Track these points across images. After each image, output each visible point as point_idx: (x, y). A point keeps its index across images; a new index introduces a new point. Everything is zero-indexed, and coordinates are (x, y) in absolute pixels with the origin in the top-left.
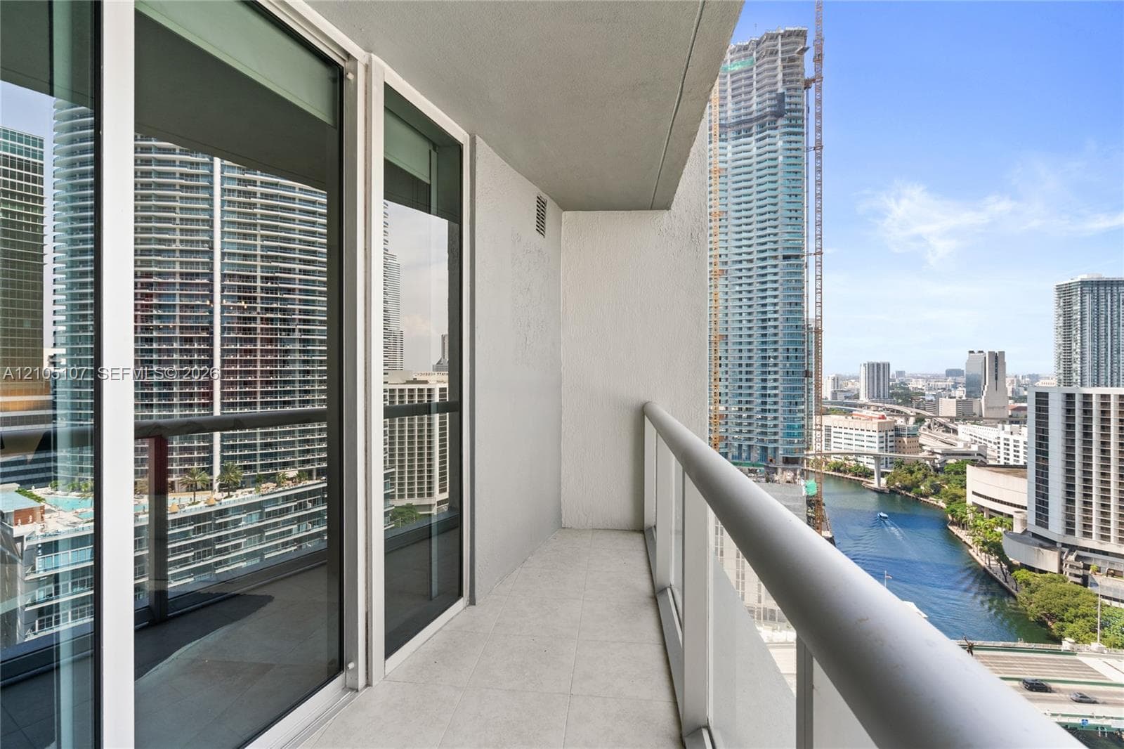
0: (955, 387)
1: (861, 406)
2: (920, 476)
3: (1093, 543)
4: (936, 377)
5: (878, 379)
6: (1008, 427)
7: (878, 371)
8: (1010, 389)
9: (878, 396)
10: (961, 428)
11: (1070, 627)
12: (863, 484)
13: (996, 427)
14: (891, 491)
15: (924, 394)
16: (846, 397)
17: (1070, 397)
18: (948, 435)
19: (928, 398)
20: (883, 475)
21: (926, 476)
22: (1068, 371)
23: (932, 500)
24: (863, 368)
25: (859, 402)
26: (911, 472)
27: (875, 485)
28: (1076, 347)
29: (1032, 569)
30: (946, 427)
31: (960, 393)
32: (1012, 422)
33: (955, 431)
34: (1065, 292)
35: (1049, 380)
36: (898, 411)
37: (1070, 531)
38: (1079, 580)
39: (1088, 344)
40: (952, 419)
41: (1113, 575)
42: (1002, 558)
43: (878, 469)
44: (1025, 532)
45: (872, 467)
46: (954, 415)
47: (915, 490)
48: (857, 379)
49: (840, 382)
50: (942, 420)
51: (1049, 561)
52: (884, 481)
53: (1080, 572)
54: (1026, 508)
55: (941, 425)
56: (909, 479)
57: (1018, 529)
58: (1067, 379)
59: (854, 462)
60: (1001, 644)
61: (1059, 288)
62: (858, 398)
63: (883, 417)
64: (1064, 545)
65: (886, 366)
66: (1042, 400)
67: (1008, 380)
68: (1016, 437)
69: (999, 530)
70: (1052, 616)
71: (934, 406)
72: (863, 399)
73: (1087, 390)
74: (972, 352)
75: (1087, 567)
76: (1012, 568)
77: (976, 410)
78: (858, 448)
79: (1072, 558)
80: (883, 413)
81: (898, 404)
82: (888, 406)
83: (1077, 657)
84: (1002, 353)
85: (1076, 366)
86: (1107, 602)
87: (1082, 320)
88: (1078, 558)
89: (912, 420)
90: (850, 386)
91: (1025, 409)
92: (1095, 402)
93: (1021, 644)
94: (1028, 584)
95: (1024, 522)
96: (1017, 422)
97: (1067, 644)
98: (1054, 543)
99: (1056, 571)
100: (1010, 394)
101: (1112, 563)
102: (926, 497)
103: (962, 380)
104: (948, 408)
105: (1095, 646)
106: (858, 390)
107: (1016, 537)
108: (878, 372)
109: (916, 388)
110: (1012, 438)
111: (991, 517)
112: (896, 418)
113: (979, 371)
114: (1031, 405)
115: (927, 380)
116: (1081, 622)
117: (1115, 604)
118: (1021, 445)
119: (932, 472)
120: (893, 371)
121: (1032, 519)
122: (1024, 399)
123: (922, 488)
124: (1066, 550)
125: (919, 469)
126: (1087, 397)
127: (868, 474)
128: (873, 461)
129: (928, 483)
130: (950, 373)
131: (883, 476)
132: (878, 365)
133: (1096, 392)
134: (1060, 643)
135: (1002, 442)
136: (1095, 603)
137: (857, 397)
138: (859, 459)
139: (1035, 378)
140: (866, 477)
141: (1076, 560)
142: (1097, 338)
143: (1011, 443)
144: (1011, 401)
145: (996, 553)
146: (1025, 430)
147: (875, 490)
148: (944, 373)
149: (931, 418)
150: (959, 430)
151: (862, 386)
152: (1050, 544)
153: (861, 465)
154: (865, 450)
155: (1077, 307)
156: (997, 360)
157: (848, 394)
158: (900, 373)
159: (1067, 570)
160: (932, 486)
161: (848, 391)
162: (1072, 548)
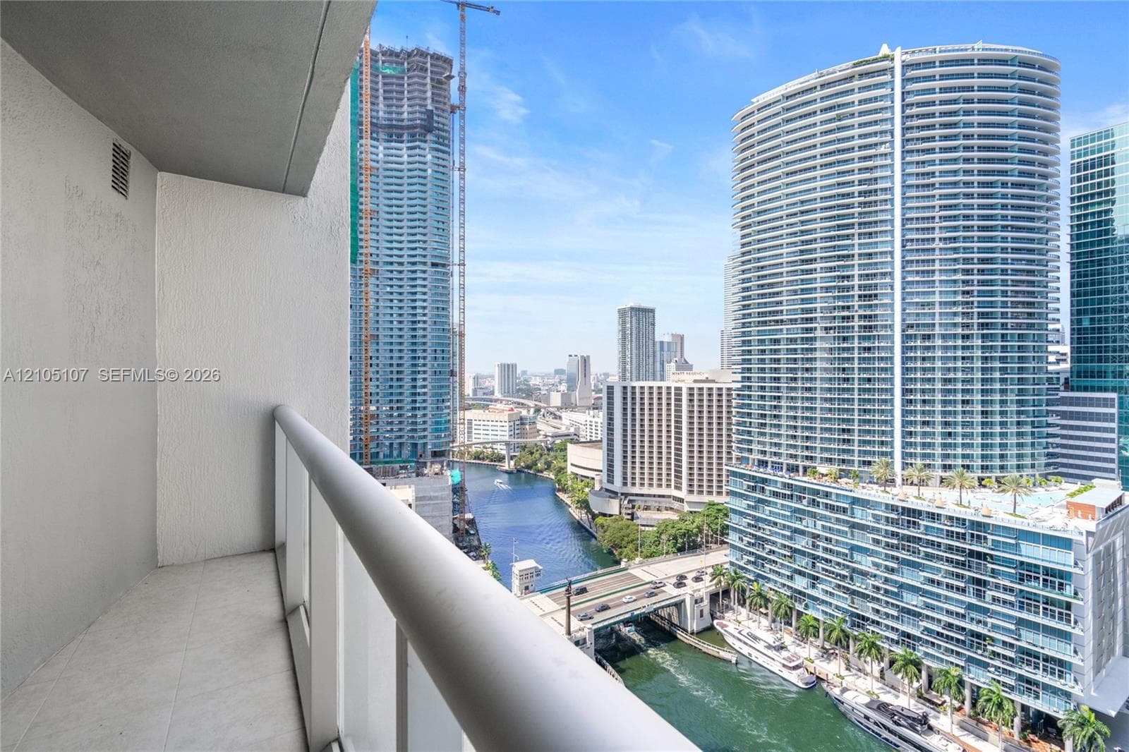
0: (560, 383)
1: (496, 401)
2: (537, 455)
3: (636, 490)
4: (548, 376)
5: (508, 377)
6: (592, 412)
7: (508, 370)
8: (593, 383)
9: (508, 392)
10: (564, 415)
11: (626, 551)
12: (497, 467)
13: (585, 412)
14: (519, 471)
15: (540, 389)
16: (484, 394)
17: (625, 388)
18: (555, 421)
19: (543, 392)
20: (512, 458)
21: (541, 455)
22: (624, 370)
23: (546, 474)
24: (497, 368)
25: (494, 397)
26: (532, 453)
27: (506, 468)
28: (628, 353)
29: (605, 515)
30: (555, 415)
31: (563, 387)
32: (594, 409)
33: (560, 418)
34: (622, 313)
35: (614, 379)
36: (522, 404)
37: (625, 484)
38: (629, 517)
39: (634, 351)
40: (559, 409)
41: (646, 509)
42: (589, 510)
43: (509, 453)
44: (602, 488)
45: (504, 452)
46: (559, 405)
47: (534, 467)
48: (492, 377)
49: (480, 380)
50: (552, 410)
51: (614, 507)
52: (512, 463)
53: (630, 512)
54: (601, 471)
55: (551, 413)
56: (530, 459)
57: (597, 488)
58: (624, 378)
59: (490, 450)
60: (587, 575)
61: (619, 311)
62: (493, 394)
63: (512, 410)
64: (622, 494)
65: (514, 366)
66: (610, 390)
67: (592, 377)
68: (596, 419)
69: (587, 490)
70: (616, 546)
71: (547, 399)
72: (497, 395)
73: (634, 384)
74: (570, 356)
75: (633, 507)
76: (594, 516)
77: (573, 401)
78: (493, 437)
79: (626, 502)
80: (511, 406)
81: (523, 398)
82: (516, 400)
83: (629, 571)
84: (588, 357)
85: (628, 367)
86: (643, 528)
87: (631, 334)
88: (630, 501)
89: (532, 411)
90: (487, 384)
91: (601, 398)
92: (638, 391)
93: (600, 572)
94: (602, 526)
95: (601, 481)
96: (597, 409)
97: (623, 565)
98: (616, 493)
99: (618, 513)
100: (593, 388)
101: (646, 501)
102: (542, 472)
103: (564, 377)
104: (556, 400)
105: (638, 560)
106: (493, 387)
107: (597, 494)
108: (508, 371)
109: (535, 385)
110: (594, 420)
111: (582, 481)
112: (520, 410)
113: (574, 371)
114: (604, 395)
115: (543, 377)
116: (631, 546)
117: (647, 529)
118: (599, 425)
119: (546, 452)
120: (519, 371)
121: (605, 479)
122: (600, 391)
123: (539, 465)
124: (623, 497)
125: (537, 451)
126: (634, 388)
127: (501, 459)
128: (504, 447)
129: (543, 461)
130: (558, 372)
131: (512, 459)
132: (508, 365)
133: (637, 384)
134: (620, 564)
135: (588, 423)
136: (637, 530)
137: (493, 393)
138: (494, 446)
139: (607, 375)
140: (499, 461)
141: (628, 503)
142: (638, 348)
143: (594, 424)
144: (593, 393)
145: (585, 508)
146: (601, 414)
147: (506, 472)
148: (553, 371)
149: (545, 408)
150: (563, 417)
151: (496, 384)
152: (614, 494)
153: (496, 451)
154: (499, 438)
155: (628, 325)
156: (586, 361)
157: (486, 391)
158: (524, 373)
159: (624, 511)
160: (545, 463)
161: (486, 388)
162: (626, 495)
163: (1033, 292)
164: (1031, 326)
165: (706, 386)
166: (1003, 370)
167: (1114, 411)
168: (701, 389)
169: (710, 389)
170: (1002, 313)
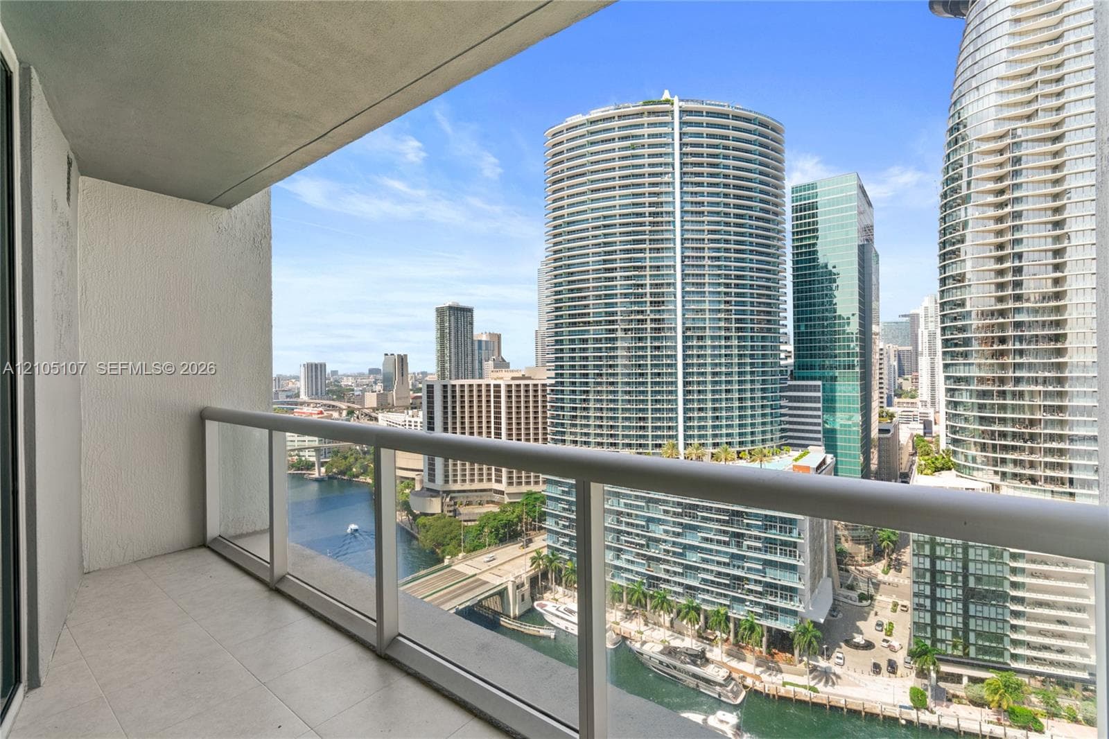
0: (375, 383)
1: (302, 404)
2: (352, 460)
3: (458, 487)
4: (361, 375)
5: (316, 378)
6: (410, 412)
7: (315, 370)
8: (410, 382)
9: (317, 394)
10: (380, 416)
11: (448, 548)
12: (305, 476)
13: (403, 412)
14: (331, 478)
15: (353, 390)
16: (287, 397)
17: (445, 386)
18: (371, 422)
19: (356, 393)
20: (322, 464)
21: (356, 460)
22: (443, 369)
23: (362, 479)
24: (303, 369)
25: (299, 400)
26: (345, 458)
27: (316, 475)
28: (447, 352)
29: (426, 515)
30: (370, 416)
31: (379, 387)
32: (412, 408)
33: (376, 419)
34: (440, 312)
35: (433, 378)
36: (333, 406)
37: (447, 482)
38: (451, 514)
39: (453, 350)
40: (374, 410)
41: (468, 505)
42: (410, 512)
43: (318, 459)
44: (423, 488)
45: (313, 459)
46: (375, 406)
47: (348, 473)
48: (297, 378)
49: (281, 382)
50: (367, 411)
51: (435, 506)
52: (323, 470)
53: (452, 509)
54: (422, 471)
55: (366, 415)
56: (343, 464)
57: (418, 488)
58: (442, 376)
59: (297, 457)
60: (410, 577)
61: (437, 309)
62: (299, 397)
63: (321, 413)
64: (444, 492)
65: (323, 366)
66: (430, 388)
67: (409, 376)
68: (415, 419)
69: (407, 491)
70: (439, 545)
71: (361, 399)
72: (303, 397)
73: (453, 382)
74: (386, 355)
75: (455, 504)
76: (415, 517)
77: (390, 401)
78: (300, 443)
79: (448, 499)
80: (321, 409)
81: (333, 400)
82: (325, 402)
83: (453, 568)
84: (406, 356)
85: (447, 365)
86: (466, 523)
87: (450, 334)
88: (452, 499)
89: (344, 413)
90: (291, 385)
91: (420, 397)
92: (458, 389)
93: (423, 572)
94: (424, 526)
95: (422, 481)
96: (415, 408)
97: (446, 562)
98: (437, 492)
99: (440, 512)
100: (411, 387)
101: (467, 497)
102: (358, 477)
103: (380, 377)
104: (371, 400)
105: (461, 555)
106: (299, 389)
107: (417, 494)
108: (316, 372)
109: (347, 385)
110: (413, 420)
111: (402, 482)
112: (331, 412)
113: (392, 370)
114: (423, 394)
115: (355, 377)
116: (453, 542)
117: (469, 524)
118: (419, 424)
119: (361, 456)
120: (328, 370)
121: (426, 479)
122: (420, 390)
123: (354, 470)
124: (445, 495)
125: (352, 455)
126: (454, 386)
127: (310, 466)
128: (314, 454)
129: (358, 465)
130: (372, 371)
131: (322, 466)
132: (316, 365)
133: (458, 382)
134: (443, 562)
135: (407, 423)
136: (460, 526)
137: (298, 395)
138: (301, 454)
139: (425, 374)
140: (308, 469)
141: (450, 500)
142: (457, 347)
143: (413, 424)
144: (411, 392)
145: (405, 509)
146: (421, 413)
147: (316, 480)
148: (368, 372)
149: (359, 409)
150: (380, 419)
151: (302, 385)
152: (434, 493)
153: (303, 459)
154: (307, 444)
155: (447, 324)
156: (403, 360)
157: (289, 394)
158: (334, 373)
159: (446, 508)
160: (361, 468)
161: (289, 390)
162: (448, 492)
163: (770, 304)
164: (769, 330)
165: (522, 382)
166: (752, 364)
167: (820, 394)
168: (519, 386)
169: (527, 386)
170: (751, 319)
